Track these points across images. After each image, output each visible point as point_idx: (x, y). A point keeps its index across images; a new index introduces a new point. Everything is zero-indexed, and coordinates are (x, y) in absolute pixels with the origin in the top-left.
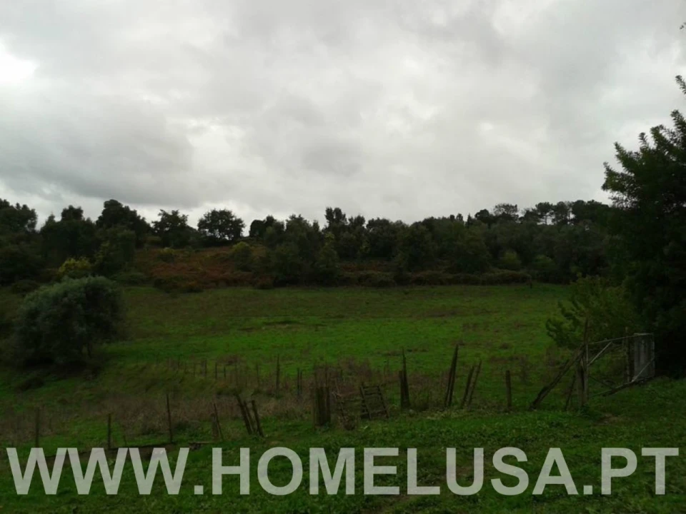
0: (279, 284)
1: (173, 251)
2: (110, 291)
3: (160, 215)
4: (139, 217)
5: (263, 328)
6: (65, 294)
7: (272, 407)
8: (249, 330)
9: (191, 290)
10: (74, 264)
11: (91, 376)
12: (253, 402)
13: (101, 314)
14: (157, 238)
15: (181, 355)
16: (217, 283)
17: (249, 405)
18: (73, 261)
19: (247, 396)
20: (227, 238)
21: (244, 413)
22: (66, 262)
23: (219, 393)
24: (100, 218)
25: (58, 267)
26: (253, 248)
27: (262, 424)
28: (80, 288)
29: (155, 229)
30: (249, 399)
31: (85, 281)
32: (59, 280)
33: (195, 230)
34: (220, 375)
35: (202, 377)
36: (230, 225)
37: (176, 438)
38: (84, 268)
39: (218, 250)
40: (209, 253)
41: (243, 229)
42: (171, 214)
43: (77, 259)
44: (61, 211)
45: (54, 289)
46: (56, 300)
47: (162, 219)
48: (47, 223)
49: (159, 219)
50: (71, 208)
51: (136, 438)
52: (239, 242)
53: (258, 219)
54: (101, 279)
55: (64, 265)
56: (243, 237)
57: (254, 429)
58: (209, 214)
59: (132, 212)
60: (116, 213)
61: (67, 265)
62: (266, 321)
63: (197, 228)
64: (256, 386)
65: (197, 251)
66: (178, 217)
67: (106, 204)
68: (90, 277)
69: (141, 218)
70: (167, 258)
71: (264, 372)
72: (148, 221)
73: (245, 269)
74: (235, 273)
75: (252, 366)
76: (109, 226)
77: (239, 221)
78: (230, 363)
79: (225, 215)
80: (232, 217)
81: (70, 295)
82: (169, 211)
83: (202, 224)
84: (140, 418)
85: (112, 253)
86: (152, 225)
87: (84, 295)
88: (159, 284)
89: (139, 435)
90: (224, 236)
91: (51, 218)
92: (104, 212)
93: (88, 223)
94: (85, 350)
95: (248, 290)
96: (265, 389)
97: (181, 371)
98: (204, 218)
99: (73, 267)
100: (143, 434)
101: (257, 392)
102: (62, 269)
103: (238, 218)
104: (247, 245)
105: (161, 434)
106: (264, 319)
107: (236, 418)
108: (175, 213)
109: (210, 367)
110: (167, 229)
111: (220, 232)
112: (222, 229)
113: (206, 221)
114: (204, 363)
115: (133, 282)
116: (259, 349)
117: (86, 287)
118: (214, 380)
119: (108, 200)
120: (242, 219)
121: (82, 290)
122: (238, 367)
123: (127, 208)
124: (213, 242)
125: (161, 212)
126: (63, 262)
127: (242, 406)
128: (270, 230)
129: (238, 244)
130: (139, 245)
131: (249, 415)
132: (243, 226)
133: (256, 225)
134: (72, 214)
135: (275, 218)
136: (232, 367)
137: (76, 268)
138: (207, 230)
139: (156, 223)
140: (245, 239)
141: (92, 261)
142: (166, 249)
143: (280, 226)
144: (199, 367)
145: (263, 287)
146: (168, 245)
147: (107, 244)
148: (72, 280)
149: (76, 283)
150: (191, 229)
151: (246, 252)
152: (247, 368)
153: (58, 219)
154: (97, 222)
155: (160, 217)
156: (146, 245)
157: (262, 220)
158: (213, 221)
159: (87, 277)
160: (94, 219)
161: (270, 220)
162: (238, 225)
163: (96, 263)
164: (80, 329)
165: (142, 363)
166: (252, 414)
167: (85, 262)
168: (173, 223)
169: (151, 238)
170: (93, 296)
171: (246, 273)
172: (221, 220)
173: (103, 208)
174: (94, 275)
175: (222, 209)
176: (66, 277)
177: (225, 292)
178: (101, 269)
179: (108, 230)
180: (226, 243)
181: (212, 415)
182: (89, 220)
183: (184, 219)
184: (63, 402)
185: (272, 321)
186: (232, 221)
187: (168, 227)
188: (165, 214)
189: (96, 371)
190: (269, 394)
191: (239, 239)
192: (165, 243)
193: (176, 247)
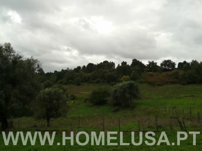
0: (189, 83)
1: (153, 73)
2: (135, 85)
3: (148, 62)
5: (184, 98)
6: (124, 86)
7: (189, 123)
8: (179, 98)
9: (159, 85)
11: (132, 109)
12: (183, 121)
13: (133, 92)
14: (148, 69)
15: (157, 105)
16: (167, 83)
17: (182, 122)
18: (125, 76)
19: (181, 119)
20: (170, 69)
21: (180, 124)
22: (123, 77)
23: (171, 118)
24: (131, 64)
26: (179, 71)
27: (186, 128)
28: (127, 84)
29: (147, 67)
30: (181, 121)
31: (129, 82)
32: (122, 82)
34: (170, 112)
35: (165, 112)
37: (159, 130)
38: (128, 79)
39: (167, 73)
40: (164, 74)
42: (151, 62)
43: (126, 76)
44: (121, 63)
45: (121, 84)
46: (121, 87)
48: (118, 66)
49: (148, 64)
50: (124, 62)
53: (180, 62)
54: (133, 82)
57: (184, 130)
58: (164, 61)
60: (136, 63)
63: (160, 66)
64: (183, 116)
65: (160, 73)
67: (133, 60)
69: (143, 64)
70: (151, 75)
71: (185, 112)
72: (145, 64)
73: (177, 78)
74: (173, 80)
75: (181, 110)
76: (134, 66)
77: (174, 63)
78: (174, 108)
79: (169, 61)
81: (125, 86)
82: (151, 61)
83: (162, 64)
84: (147, 123)
85: (135, 74)
86: (146, 66)
87: (129, 86)
88: (149, 83)
89: (147, 128)
91: (119, 65)
92: (132, 63)
93: (128, 66)
94: (130, 101)
95: (178, 85)
96: (186, 118)
97: (158, 110)
98: (162, 63)
100: (148, 128)
101: (183, 118)
102: (122, 79)
103: (173, 62)
104: (177, 71)
105: (154, 128)
106: (184, 95)
107: (177, 126)
108: (153, 62)
109: (167, 109)
110: (151, 67)
111: (168, 67)
112: (168, 66)
114: (165, 108)
115: (141, 83)
116: (183, 104)
117: (129, 83)
119: (133, 59)
120: (175, 62)
122: (177, 110)
123: (139, 61)
124: (165, 70)
127: (180, 122)
128: (184, 65)
129: (174, 70)
130: (143, 71)
132: (175, 65)
133: (180, 64)
134: (124, 63)
135: (186, 61)
136: (175, 110)
137: (126, 78)
138: (163, 66)
139: (147, 65)
140: (176, 69)
141: (130, 76)
142: (151, 73)
143: (188, 64)
144: (163, 109)
145: (183, 84)
146: (151, 72)
147: (134, 72)
148: (125, 82)
149: (126, 83)
150: (158, 66)
151: (177, 73)
152: (180, 110)
153: (120, 65)
156: (145, 72)
157: (182, 62)
158: (165, 63)
160: (130, 65)
161: (185, 62)
162: (174, 64)
164: (128, 96)
165: (146, 107)
166: (183, 125)
167: (128, 77)
169: (146, 69)
170: (131, 86)
171: (177, 80)
172: (168, 63)
174: (131, 80)
176: (124, 81)
177: (171, 86)
178: (132, 79)
179: (134, 68)
180: (169, 70)
181: (170, 124)
182: (128, 65)
183: (156, 63)
184: (124, 116)
185: (187, 95)
186: (171, 63)
187: (151, 66)
188: (150, 62)
189: (133, 108)
190: (188, 119)
192: (151, 71)
193: (154, 72)
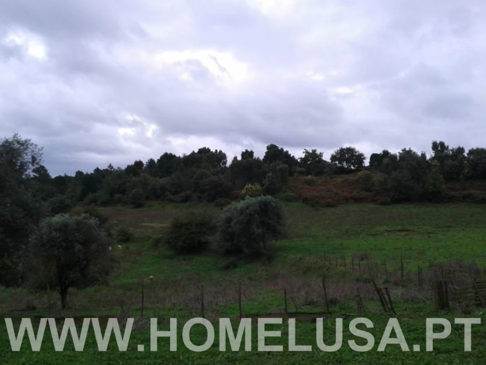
0: (396, 201)
1: (315, 178)
2: (274, 205)
3: (304, 152)
4: (290, 155)
5: (386, 234)
6: (247, 208)
7: (399, 294)
8: (374, 235)
9: (329, 205)
10: (251, 188)
11: (266, 262)
12: (386, 289)
13: (270, 221)
14: (303, 169)
15: (325, 251)
16: (347, 200)
17: (384, 291)
18: (250, 185)
19: (380, 283)
20: (353, 168)
21: (380, 296)
22: (246, 187)
23: (358, 280)
24: (265, 157)
25: (241, 190)
26: (373, 174)
27: (394, 305)
28: (256, 203)
29: (301, 163)
30: (382, 287)
31: (259, 198)
32: (243, 198)
33: (329, 162)
34: (356, 267)
35: (342, 268)
36: (354, 158)
37: (331, 309)
38: (257, 191)
39: (346, 177)
40: (339, 179)
41: (364, 160)
42: (311, 152)
43: (252, 185)
44: (241, 153)
45: (241, 204)
46: (242, 211)
47: (306, 156)
48: (233, 161)
49: (303, 156)
50: (247, 151)
51: (302, 307)
52: (362, 170)
53: (375, 153)
54: (269, 197)
55: (245, 188)
56: (364, 167)
57: (388, 308)
58: (338, 151)
59: (285, 152)
60: (274, 153)
61: (247, 188)
62: (387, 229)
63: (330, 161)
64: (385, 277)
65: (331, 178)
66: (316, 154)
67: (268, 148)
68: (262, 196)
69: (291, 156)
70: (310, 183)
71: (390, 267)
72: (296, 157)
73: (368, 190)
74: (360, 193)
75: (379, 262)
76: (271, 162)
77: (361, 155)
78: (362, 259)
79: (350, 151)
80: (357, 152)
81: (251, 208)
82: (310, 150)
83: (333, 158)
84: (303, 293)
85: (273, 180)
86: (299, 160)
87: (259, 208)
88: (306, 201)
89: (303, 305)
90: (350, 166)
91: (235, 158)
92: (267, 153)
93: (258, 160)
94: (261, 244)
95: (371, 206)
96: (392, 280)
97: (327, 263)
98: (335, 154)
99: (250, 190)
100: (306, 305)
101: (386, 281)
102: (243, 192)
103: (360, 153)
104: (368, 172)
105: (319, 306)
106: (385, 227)
107: (372, 299)
108: (314, 151)
109: (348, 261)
110: (309, 163)
111: (347, 163)
112: (348, 161)
113: (336, 156)
114: (343, 258)
115: (288, 200)
116: (383, 249)
117: (261, 202)
118: (352, 271)
119: (269, 144)
120: (363, 153)
121: (257, 205)
122: (369, 262)
123: (282, 149)
124: (342, 171)
125: (304, 151)
126: (245, 186)
127: (379, 291)
128: (386, 160)
129: (361, 172)
130: (291, 174)
131: (384, 298)
132: (364, 158)
133: (374, 157)
134: (248, 155)
135: (390, 151)
136: (365, 262)
137: (252, 190)
138: (337, 162)
139: (301, 158)
140: (366, 168)
141: (262, 185)
142: (309, 177)
143: (394, 157)
144: (339, 261)
145: (383, 204)
146: (310, 174)
147: (270, 174)
148: (251, 198)
149: (253, 200)
150: (325, 162)
151: (368, 178)
152: (377, 264)
153: (239, 158)
154: (263, 159)
155: (304, 154)
156: (295, 174)
157: (379, 153)
158: (341, 155)
159: (260, 195)
160: (262, 158)
161: (386, 153)
162: (360, 158)
163: (264, 187)
164: (258, 231)
165: (299, 256)
166: (386, 297)
167: (257, 187)
168: (313, 158)
169: (298, 169)
170: (264, 208)
171: (369, 194)
172: (348, 156)
173: (266, 150)
174: (265, 195)
175: (348, 147)
176: (248, 196)
177: (354, 207)
178: (268, 191)
179: (271, 165)
180: (349, 171)
181: (357, 296)
182: (258, 158)
183: (321, 155)
184: (250, 278)
185: (392, 229)
186: (355, 156)
187: (309, 161)
188: (307, 152)
189: (270, 259)
190: (396, 284)
191: (362, 168)
192: (308, 173)
193: (316, 175)
